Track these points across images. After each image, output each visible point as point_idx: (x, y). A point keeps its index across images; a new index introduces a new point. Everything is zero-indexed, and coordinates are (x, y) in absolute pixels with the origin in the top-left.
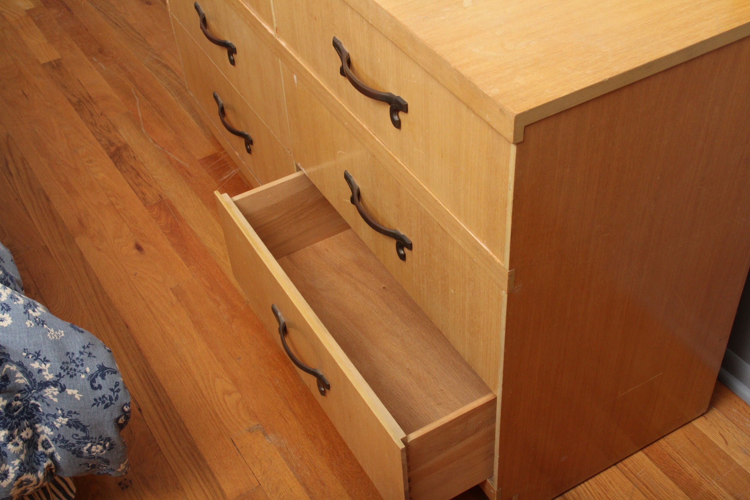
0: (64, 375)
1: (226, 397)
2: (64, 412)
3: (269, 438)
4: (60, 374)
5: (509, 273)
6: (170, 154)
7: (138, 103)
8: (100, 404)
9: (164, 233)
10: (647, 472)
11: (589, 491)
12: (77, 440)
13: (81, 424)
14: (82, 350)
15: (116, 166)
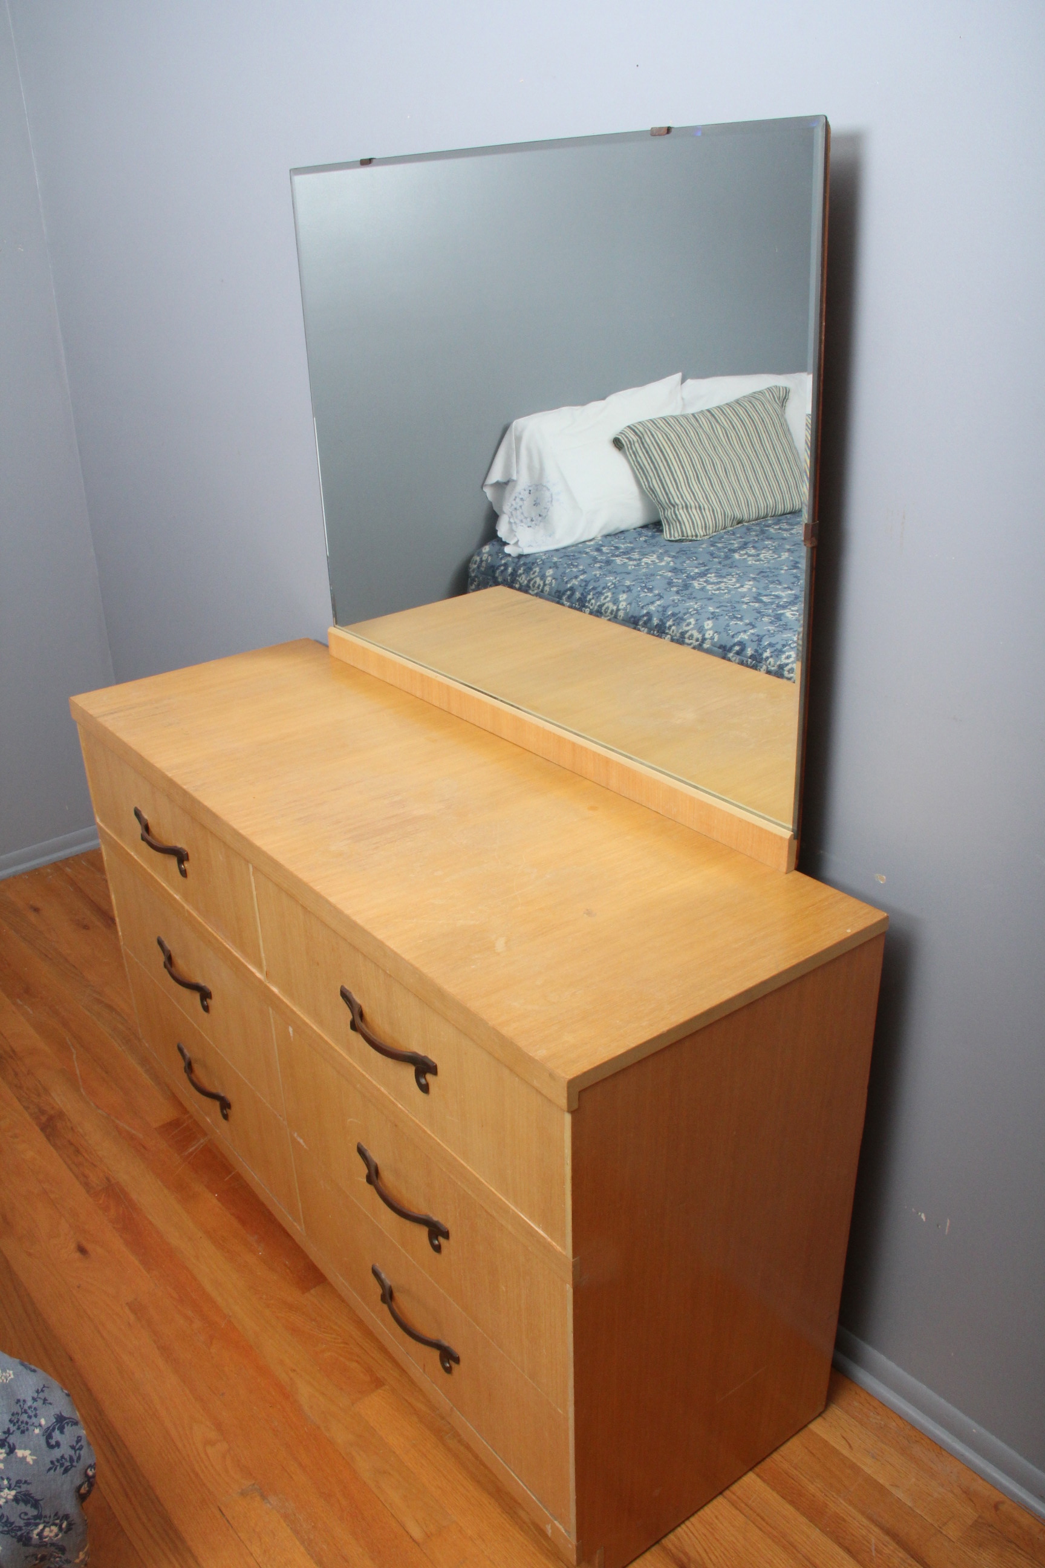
0: (14, 1431)
1: (209, 1449)
2: (11, 1482)
3: (270, 1503)
4: (9, 1429)
6: (117, 1121)
7: (74, 1056)
8: (58, 1468)
9: (114, 1228)
10: (761, 1498)
11: (692, 1533)
12: (26, 1521)
13: (32, 1498)
14: (35, 1395)
15: (49, 1140)
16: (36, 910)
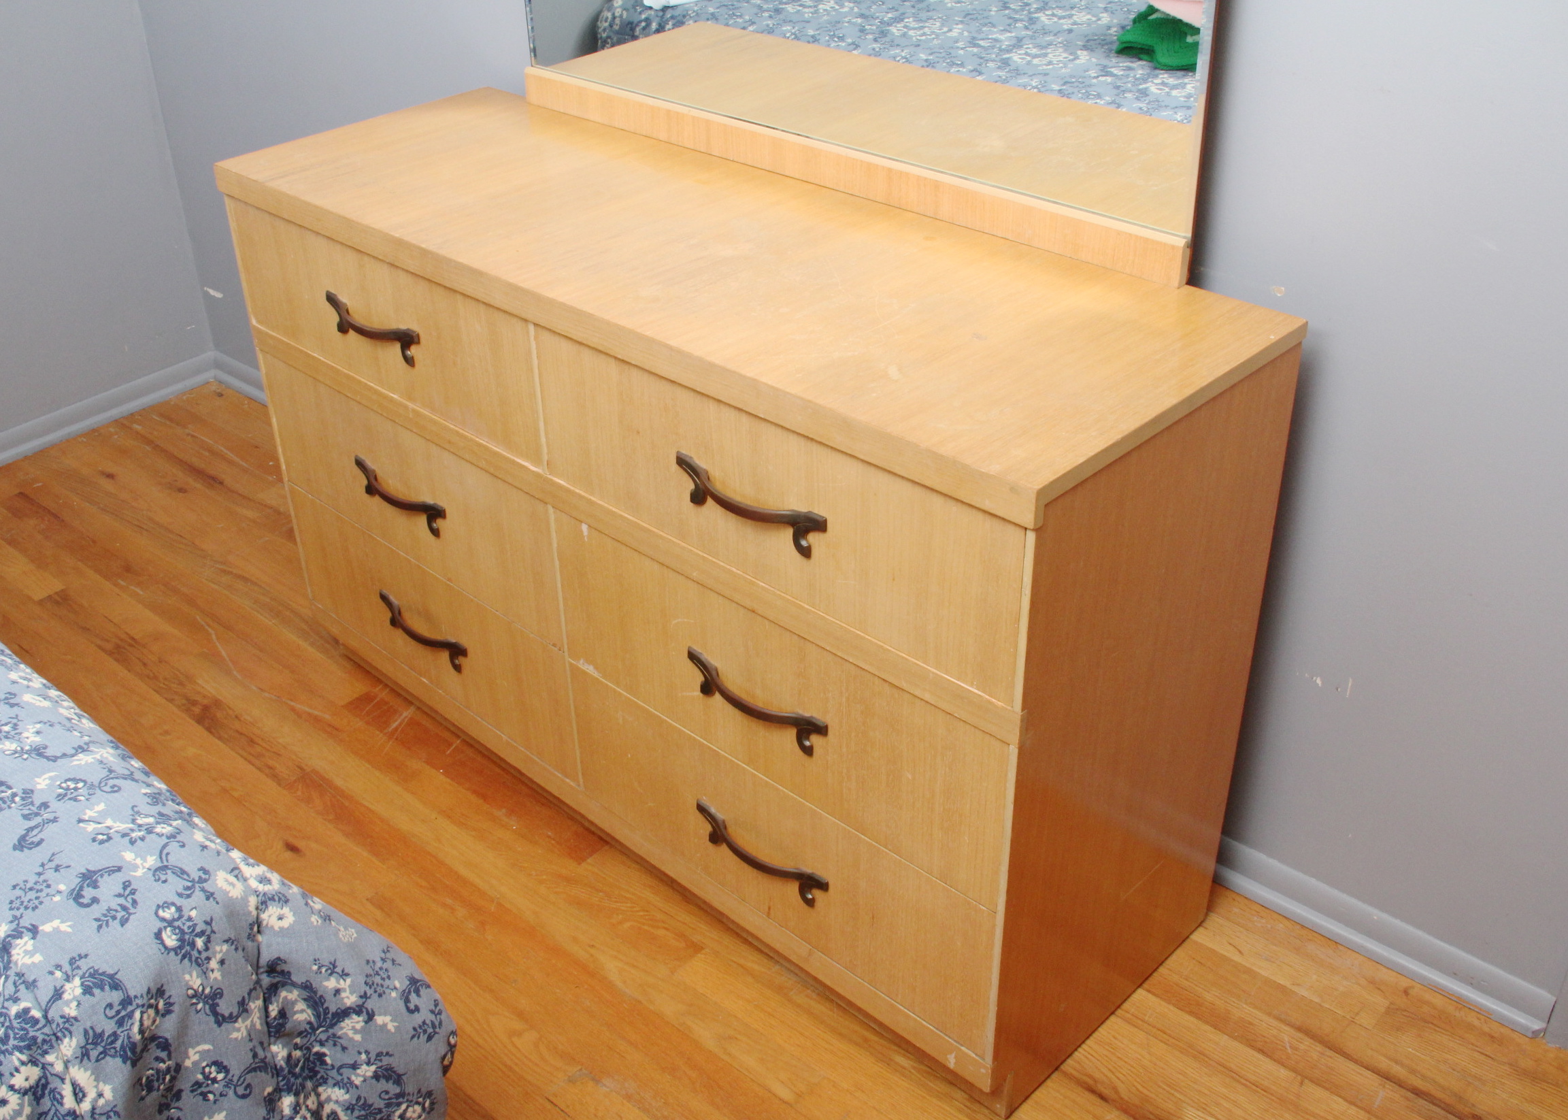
0: (371, 995)
1: (515, 1039)
2: (370, 1055)
3: (605, 1085)
4: (365, 993)
5: (1022, 716)
8: (422, 1034)
9: (325, 820)
10: (1157, 1013)
11: (1092, 1055)
12: (386, 1102)
13: (394, 1072)
14: (383, 955)
15: (211, 732)
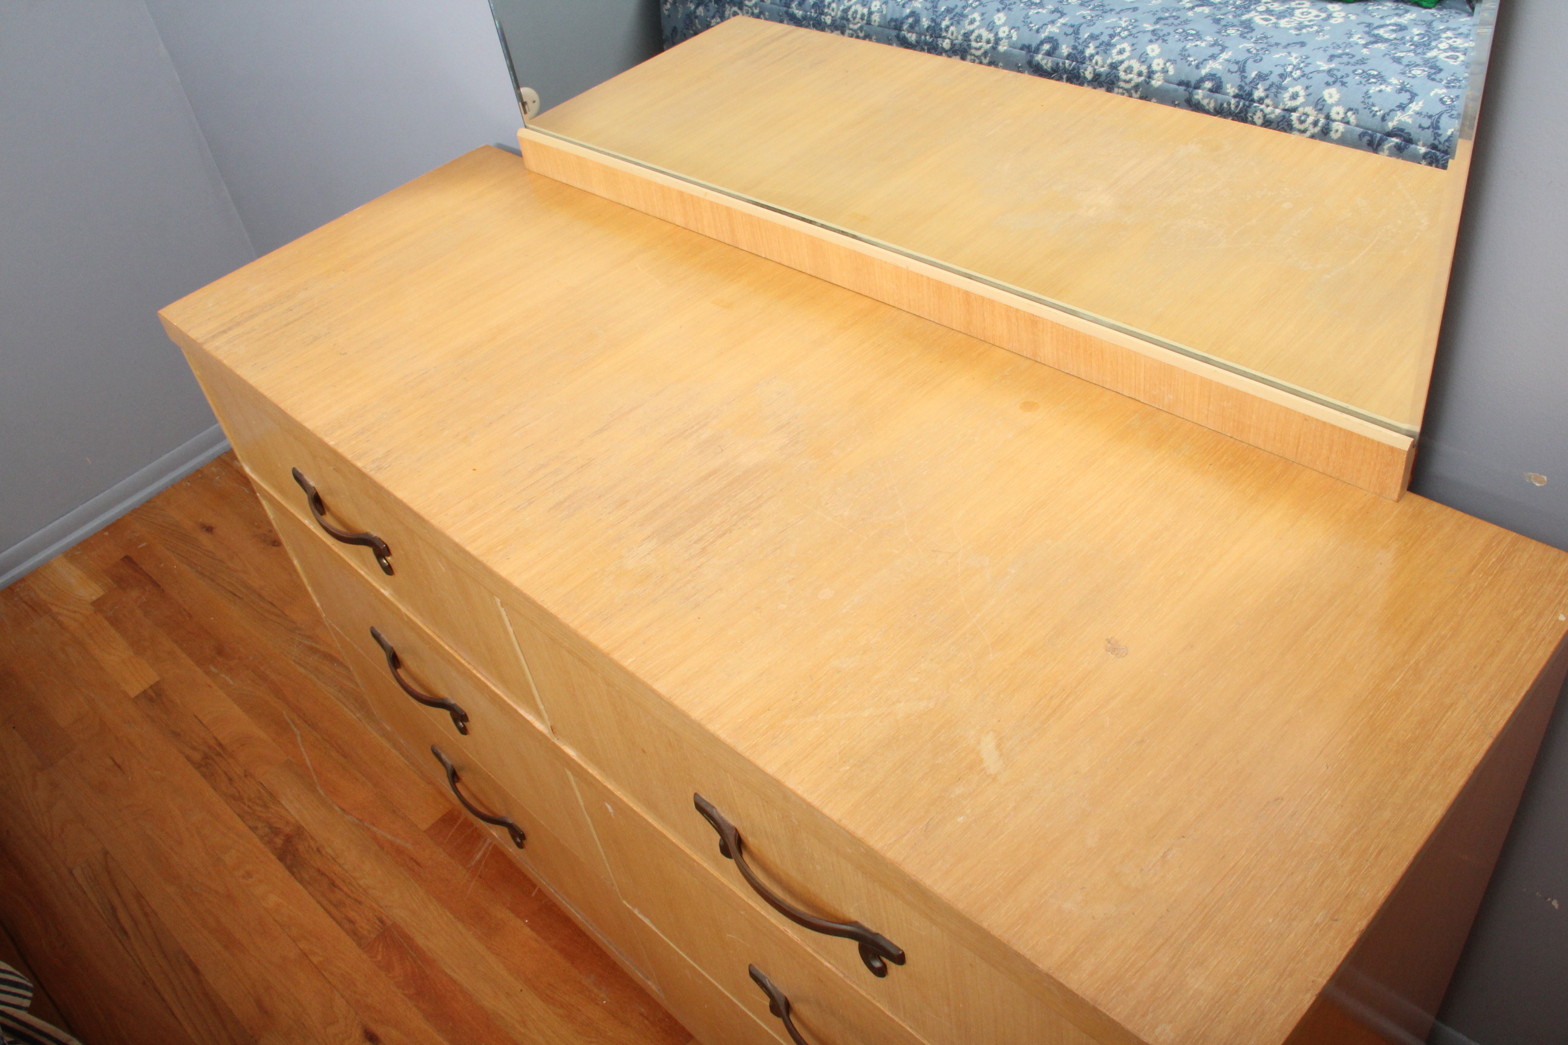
6: (375, 829)
7: (299, 739)
9: (406, 996)
15: (293, 873)
16: (209, 529)
